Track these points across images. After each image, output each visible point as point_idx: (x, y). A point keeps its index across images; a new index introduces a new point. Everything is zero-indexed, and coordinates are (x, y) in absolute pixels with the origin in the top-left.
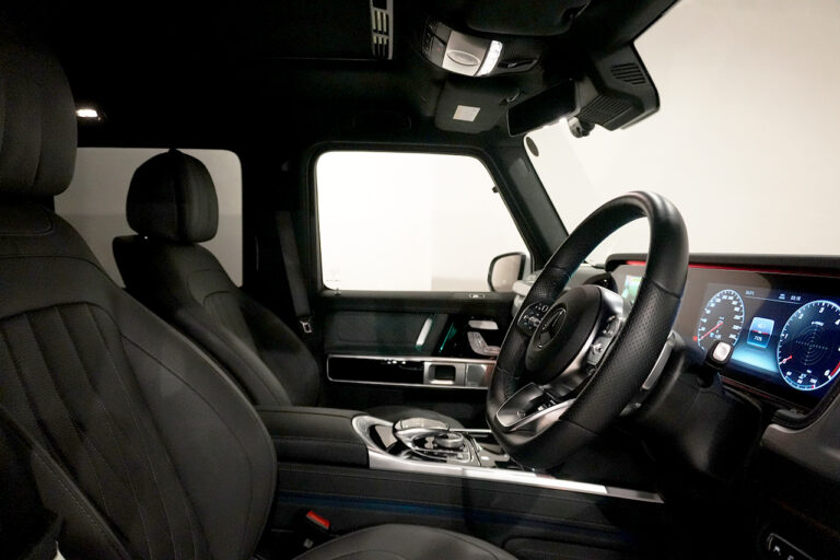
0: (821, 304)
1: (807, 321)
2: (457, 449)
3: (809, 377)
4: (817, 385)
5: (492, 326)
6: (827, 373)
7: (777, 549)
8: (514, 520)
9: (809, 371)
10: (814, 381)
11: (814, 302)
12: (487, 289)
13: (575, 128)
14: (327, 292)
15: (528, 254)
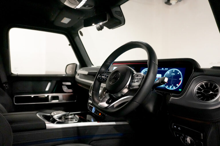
0: (173, 70)
1: (170, 74)
2: (72, 118)
3: (173, 86)
4: (175, 88)
5: (69, 84)
6: (177, 85)
7: (175, 127)
8: (92, 136)
9: (173, 85)
10: (174, 87)
11: (171, 69)
12: (65, 73)
13: (98, 28)
14: (13, 75)
15: (78, 63)
